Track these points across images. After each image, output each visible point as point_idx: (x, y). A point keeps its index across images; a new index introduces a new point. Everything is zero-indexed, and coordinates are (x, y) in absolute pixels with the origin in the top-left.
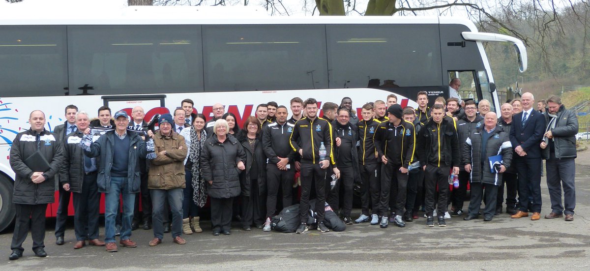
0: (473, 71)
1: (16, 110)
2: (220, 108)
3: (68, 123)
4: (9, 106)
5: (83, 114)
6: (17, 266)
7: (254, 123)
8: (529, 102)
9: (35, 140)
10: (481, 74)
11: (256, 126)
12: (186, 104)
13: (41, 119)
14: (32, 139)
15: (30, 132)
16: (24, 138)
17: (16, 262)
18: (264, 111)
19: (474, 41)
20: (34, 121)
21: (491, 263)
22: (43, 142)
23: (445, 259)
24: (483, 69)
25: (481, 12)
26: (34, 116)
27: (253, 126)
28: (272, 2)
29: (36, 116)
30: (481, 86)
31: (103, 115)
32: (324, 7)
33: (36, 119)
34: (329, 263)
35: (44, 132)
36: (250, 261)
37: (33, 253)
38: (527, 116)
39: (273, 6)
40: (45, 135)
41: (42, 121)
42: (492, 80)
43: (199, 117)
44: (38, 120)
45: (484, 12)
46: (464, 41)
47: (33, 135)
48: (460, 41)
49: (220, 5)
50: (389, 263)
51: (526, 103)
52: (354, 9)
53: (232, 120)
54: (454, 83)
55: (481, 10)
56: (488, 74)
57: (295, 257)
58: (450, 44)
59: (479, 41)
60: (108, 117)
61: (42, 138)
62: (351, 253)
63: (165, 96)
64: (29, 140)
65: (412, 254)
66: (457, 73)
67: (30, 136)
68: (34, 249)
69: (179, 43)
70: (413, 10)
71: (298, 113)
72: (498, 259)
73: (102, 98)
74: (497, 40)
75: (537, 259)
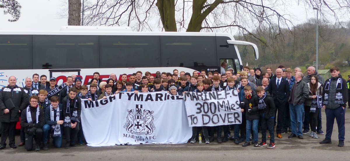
0: (232, 59)
1: (6, 76)
2: (114, 76)
3: (33, 82)
4: (3, 74)
5: (29, 78)
6: (3, 152)
7: (120, 83)
8: (281, 74)
9: (11, 91)
10: (236, 61)
11: (121, 85)
12: (96, 75)
13: (14, 80)
14: (9, 90)
15: (9, 87)
16: (6, 90)
17: (3, 150)
18: (125, 77)
19: (233, 45)
20: (11, 82)
21: (230, 152)
22: (15, 92)
23: (209, 150)
24: (237, 58)
25: (244, 30)
26: (10, 79)
27: (119, 85)
28: (142, 23)
29: (12, 79)
30: (236, 66)
31: (43, 79)
32: (166, 26)
33: (12, 80)
34: (153, 151)
35: (16, 87)
36: (116, 150)
37: (9, 146)
38: (280, 82)
39: (143, 25)
40: (16, 88)
41: (15, 82)
42: (241, 64)
43: (95, 79)
44: (13, 81)
45: (245, 29)
46: (228, 44)
47: (10, 89)
48: (226, 44)
49: (116, 24)
50: (182, 152)
51: (279, 75)
52: (183, 27)
53: (112, 83)
54: (223, 65)
55: (244, 28)
56: (239, 61)
57: (137, 149)
58: (221, 46)
59: (235, 45)
60: (46, 80)
61: (15, 90)
62: (165, 147)
63: (80, 70)
64: (7, 91)
65: (194, 147)
66: (227, 60)
67: (8, 89)
68: (9, 144)
69: (89, 44)
70: (211, 28)
71: (139, 78)
72: (233, 150)
73: (49, 70)
74: (244, 44)
75: (252, 150)
